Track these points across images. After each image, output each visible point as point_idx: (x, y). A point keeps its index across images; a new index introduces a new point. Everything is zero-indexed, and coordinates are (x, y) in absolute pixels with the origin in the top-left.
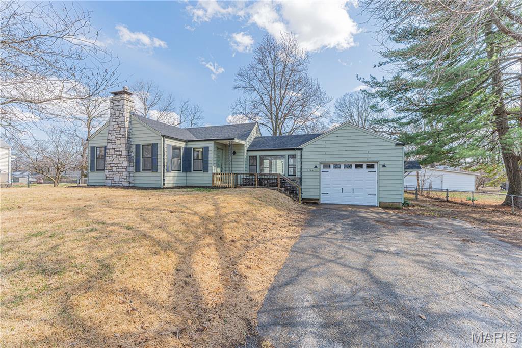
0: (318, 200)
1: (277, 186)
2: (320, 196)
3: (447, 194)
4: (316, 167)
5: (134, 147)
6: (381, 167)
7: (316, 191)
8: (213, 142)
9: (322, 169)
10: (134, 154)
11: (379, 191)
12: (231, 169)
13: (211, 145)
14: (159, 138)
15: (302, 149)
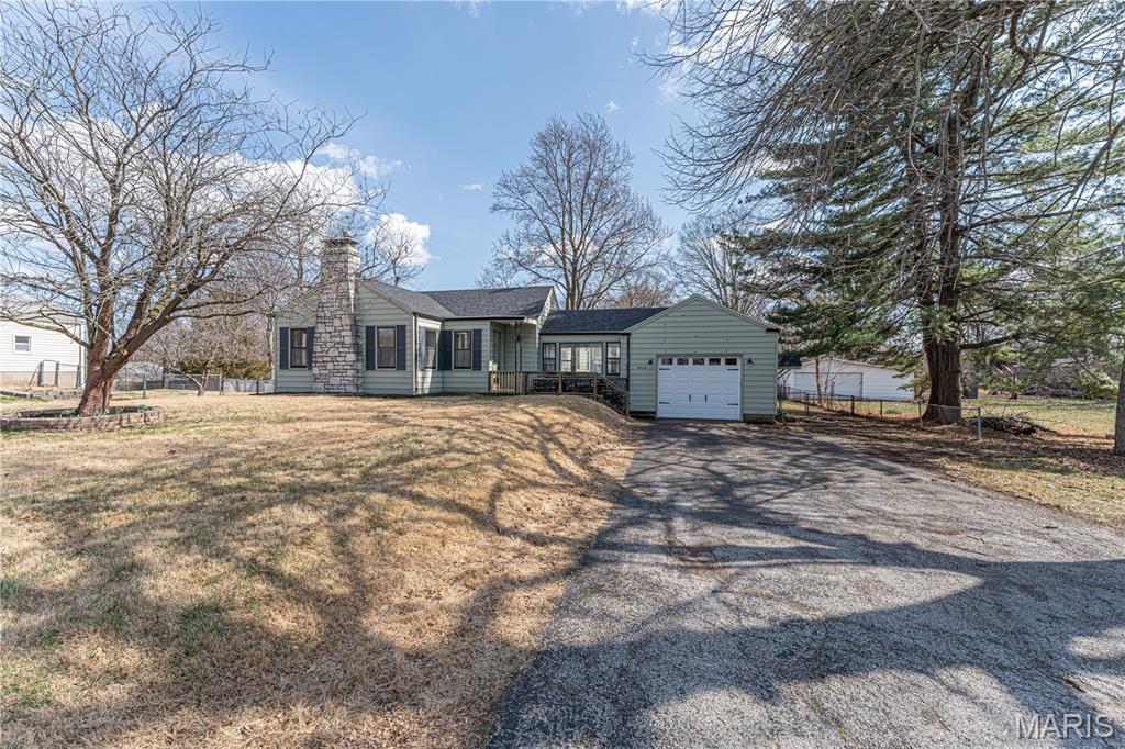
0: (654, 413)
1: (592, 392)
2: (656, 406)
3: (853, 404)
4: (651, 362)
5: (364, 329)
6: (746, 362)
7: (650, 398)
8: (488, 322)
9: (660, 366)
10: (363, 342)
11: (742, 398)
12: (518, 365)
13: (486, 328)
14: (408, 316)
15: (629, 334)
